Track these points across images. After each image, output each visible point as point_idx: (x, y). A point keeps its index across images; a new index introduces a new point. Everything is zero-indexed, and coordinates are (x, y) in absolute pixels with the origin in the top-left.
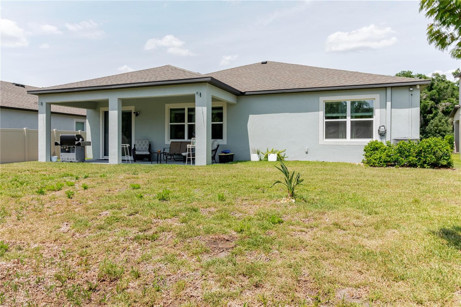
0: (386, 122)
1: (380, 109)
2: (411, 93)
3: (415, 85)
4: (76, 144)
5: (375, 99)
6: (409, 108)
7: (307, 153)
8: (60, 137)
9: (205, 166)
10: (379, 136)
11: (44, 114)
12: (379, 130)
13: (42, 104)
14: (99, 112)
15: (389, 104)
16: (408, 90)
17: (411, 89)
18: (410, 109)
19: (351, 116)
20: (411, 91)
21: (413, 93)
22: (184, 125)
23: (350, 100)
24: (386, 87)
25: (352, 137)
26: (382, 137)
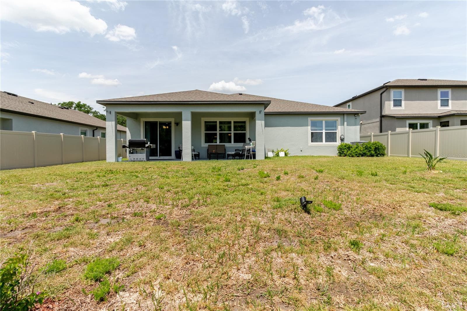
0: (344, 133)
1: (341, 126)
2: (355, 118)
3: (358, 114)
4: (146, 146)
5: (337, 120)
7: (301, 151)
8: (129, 141)
9: (264, 160)
10: (340, 140)
11: (113, 121)
12: (340, 137)
13: (110, 113)
14: (140, 122)
15: (345, 123)
16: (354, 116)
17: (356, 115)
18: (355, 126)
19: (325, 129)
20: (356, 116)
21: (357, 117)
22: (216, 133)
23: (324, 120)
24: (344, 114)
25: (326, 141)
26: (342, 141)
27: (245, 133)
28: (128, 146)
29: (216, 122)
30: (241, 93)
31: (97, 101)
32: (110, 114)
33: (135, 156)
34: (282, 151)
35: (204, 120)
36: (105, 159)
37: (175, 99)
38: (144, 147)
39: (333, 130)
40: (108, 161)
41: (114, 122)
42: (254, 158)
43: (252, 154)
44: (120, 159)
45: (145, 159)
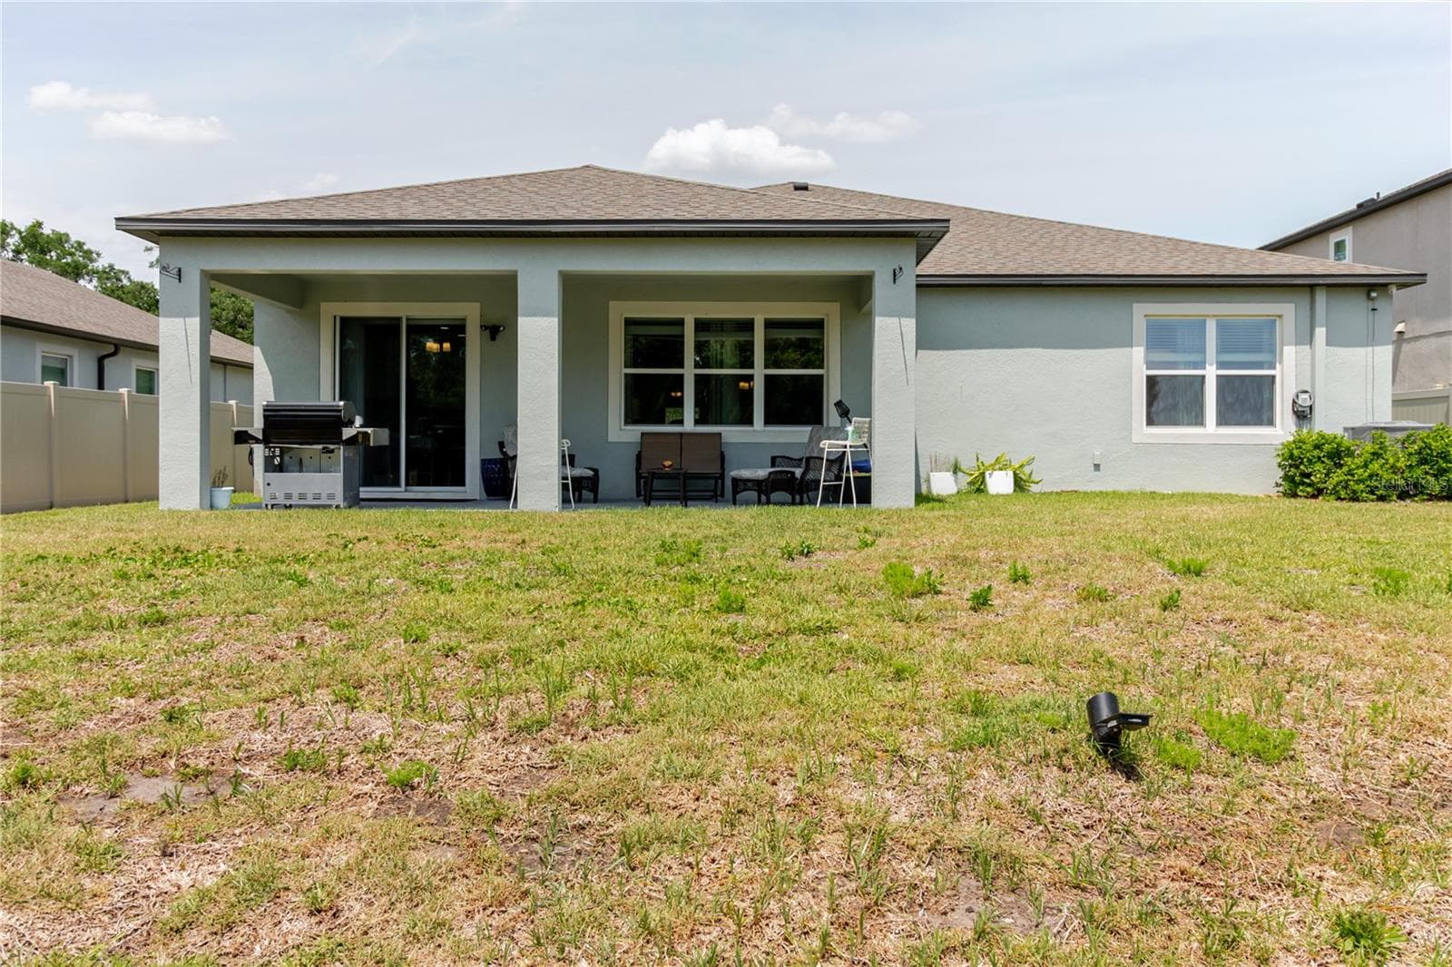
0: (1313, 386)
1: (1296, 345)
2: (1371, 305)
3: (1385, 285)
4: (344, 438)
5: (1280, 316)
6: (1367, 346)
7: (1097, 467)
8: (265, 410)
9: (911, 510)
10: (1294, 417)
11: (190, 315)
12: (1294, 402)
13: (180, 275)
14: (316, 318)
15: (1320, 333)
16: (1364, 297)
17: (1374, 294)
18: (1370, 349)
19: (1217, 363)
20: (1373, 299)
21: (1378, 304)
23: (1214, 316)
24: (1312, 287)
25: (1223, 420)
26: (1301, 422)
27: (821, 377)
28: (260, 436)
29: (680, 322)
30: (801, 181)
31: (117, 219)
32: (180, 280)
33: (293, 483)
34: (1000, 464)
35: (619, 311)
36: (154, 497)
37: (483, 212)
38: (337, 438)
39: (1259, 365)
40: (164, 504)
41: (197, 320)
42: (865, 497)
43: (854, 478)
44: (224, 495)
45: (339, 500)
